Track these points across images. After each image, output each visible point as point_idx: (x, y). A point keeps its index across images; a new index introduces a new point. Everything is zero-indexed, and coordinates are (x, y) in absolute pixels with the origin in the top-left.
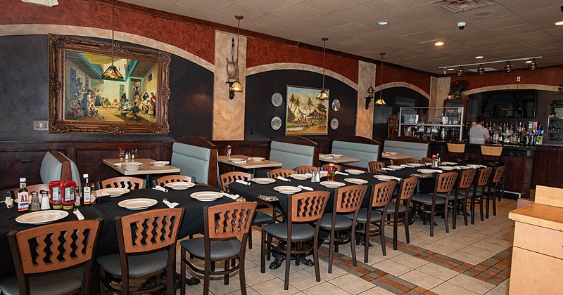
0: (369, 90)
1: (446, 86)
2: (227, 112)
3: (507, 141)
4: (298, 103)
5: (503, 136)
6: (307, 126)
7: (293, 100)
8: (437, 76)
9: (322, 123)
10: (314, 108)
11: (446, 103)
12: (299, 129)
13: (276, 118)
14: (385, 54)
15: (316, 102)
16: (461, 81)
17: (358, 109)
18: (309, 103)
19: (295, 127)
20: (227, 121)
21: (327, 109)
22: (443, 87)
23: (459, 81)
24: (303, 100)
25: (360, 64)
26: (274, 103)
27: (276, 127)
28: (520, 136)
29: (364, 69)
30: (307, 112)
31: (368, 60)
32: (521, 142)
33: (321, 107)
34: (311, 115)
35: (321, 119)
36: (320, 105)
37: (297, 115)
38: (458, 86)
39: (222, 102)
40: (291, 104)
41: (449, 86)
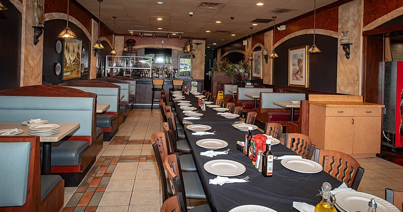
1: (121, 42)
2: (33, 58)
3: (161, 76)
4: (69, 51)
5: (159, 75)
6: (72, 71)
7: (67, 48)
9: (78, 68)
10: (75, 55)
11: (124, 53)
12: (69, 74)
13: (59, 64)
14: (116, 17)
15: (76, 50)
16: (133, 40)
17: (92, 57)
18: (74, 51)
19: (67, 72)
20: (32, 68)
21: (81, 57)
22: (119, 43)
23: (131, 40)
24: (71, 49)
25: (93, 22)
26: (57, 50)
27: (58, 73)
28: (167, 73)
29: (94, 26)
30: (72, 59)
31: (96, 19)
32: (168, 77)
33: (78, 54)
34: (74, 61)
35: (78, 64)
36: (78, 52)
37: (68, 62)
38: (131, 43)
39: (29, 47)
40: (66, 52)
41: (123, 42)
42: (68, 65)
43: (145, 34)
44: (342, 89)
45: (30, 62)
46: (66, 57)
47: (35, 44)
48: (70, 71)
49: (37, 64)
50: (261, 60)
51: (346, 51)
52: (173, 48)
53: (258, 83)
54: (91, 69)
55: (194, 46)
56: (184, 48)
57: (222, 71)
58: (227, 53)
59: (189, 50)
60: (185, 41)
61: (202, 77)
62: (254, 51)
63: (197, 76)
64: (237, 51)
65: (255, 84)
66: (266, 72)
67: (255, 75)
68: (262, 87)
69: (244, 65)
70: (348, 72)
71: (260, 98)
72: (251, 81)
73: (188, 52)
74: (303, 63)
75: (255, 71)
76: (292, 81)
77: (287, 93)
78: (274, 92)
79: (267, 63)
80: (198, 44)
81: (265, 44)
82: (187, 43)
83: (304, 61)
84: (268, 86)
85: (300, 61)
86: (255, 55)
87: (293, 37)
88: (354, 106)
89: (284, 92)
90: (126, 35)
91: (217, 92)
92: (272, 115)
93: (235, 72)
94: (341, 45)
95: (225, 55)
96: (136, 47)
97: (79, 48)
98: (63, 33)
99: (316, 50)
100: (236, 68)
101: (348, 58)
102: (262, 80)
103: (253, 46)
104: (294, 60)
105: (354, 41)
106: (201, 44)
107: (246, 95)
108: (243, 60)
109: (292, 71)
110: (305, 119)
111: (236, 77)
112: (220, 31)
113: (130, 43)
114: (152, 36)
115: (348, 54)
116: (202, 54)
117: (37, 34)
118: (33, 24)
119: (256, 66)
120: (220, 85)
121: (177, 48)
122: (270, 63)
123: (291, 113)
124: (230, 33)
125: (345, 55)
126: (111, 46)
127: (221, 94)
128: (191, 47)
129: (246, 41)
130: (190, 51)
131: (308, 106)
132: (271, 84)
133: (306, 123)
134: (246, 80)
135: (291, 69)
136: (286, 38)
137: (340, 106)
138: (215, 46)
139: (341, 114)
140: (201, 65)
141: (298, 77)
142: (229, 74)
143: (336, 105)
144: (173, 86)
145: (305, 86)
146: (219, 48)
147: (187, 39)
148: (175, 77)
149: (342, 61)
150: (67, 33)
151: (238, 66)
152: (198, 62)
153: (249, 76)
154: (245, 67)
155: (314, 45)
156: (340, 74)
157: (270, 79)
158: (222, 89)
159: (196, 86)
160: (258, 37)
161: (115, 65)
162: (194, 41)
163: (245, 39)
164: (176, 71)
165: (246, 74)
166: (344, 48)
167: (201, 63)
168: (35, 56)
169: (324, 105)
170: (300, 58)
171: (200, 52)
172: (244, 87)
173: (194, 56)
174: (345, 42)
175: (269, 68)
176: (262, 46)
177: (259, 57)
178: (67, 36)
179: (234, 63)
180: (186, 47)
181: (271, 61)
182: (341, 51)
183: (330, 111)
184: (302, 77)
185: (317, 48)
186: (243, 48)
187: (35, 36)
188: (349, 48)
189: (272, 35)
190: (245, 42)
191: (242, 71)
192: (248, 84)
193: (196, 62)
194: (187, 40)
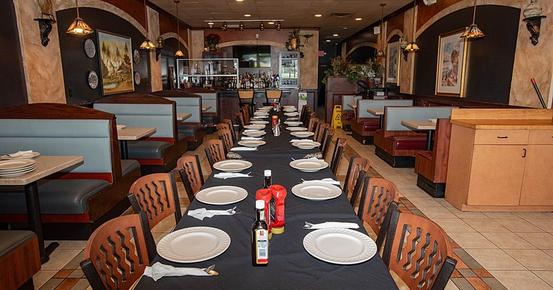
0: (158, 41)
1: (200, 38)
2: (43, 65)
3: (256, 86)
4: (108, 53)
5: (253, 83)
6: (118, 82)
7: (104, 49)
8: (191, 28)
9: (129, 77)
10: (121, 60)
11: (205, 54)
12: (113, 86)
13: (93, 73)
14: (179, 2)
15: (122, 52)
16: (215, 35)
17: (151, 61)
18: (118, 54)
19: (109, 83)
20: (45, 79)
21: (131, 62)
22: (197, 40)
23: (213, 35)
24: (112, 50)
25: (148, 10)
26: (88, 53)
27: (94, 85)
28: (265, 82)
29: (151, 16)
30: (117, 65)
31: (152, 6)
32: (266, 87)
33: (127, 58)
34: (120, 68)
35: (128, 73)
36: (126, 56)
37: (110, 69)
38: (213, 40)
39: (34, 49)
40: (103, 55)
41: (203, 39)
42: (109, 74)
43: (229, 26)
44: (519, 98)
45: (40, 70)
46: (105, 63)
47: (45, 44)
48: (114, 82)
49: (53, 73)
50: (399, 56)
51: (532, 32)
52: (271, 43)
53: (393, 92)
54: (152, 79)
55: (302, 39)
56: (288, 44)
57: (341, 75)
58: (354, 49)
59: (295, 46)
60: (288, 32)
61: (314, 85)
62: (389, 42)
63: (308, 84)
64: (366, 44)
65: (389, 94)
66: (403, 74)
67: (390, 80)
68: (397, 98)
69: (374, 65)
70: (532, 69)
71: (384, 115)
72: (384, 90)
73: (293, 50)
74: (460, 58)
75: (390, 73)
76: (441, 88)
77: (431, 106)
78: (415, 105)
79: (406, 60)
80: (307, 36)
81: (404, 31)
82: (292, 36)
83: (461, 54)
84: (406, 97)
85: (455, 54)
86: (391, 49)
87: (447, 14)
88: (529, 127)
89: (427, 106)
90: (205, 28)
91: (333, 107)
92: (399, 142)
93: (360, 76)
94: (524, 20)
95: (352, 51)
96: (220, 46)
97: (126, 49)
98: (73, 26)
99: (476, 32)
100: (361, 70)
101: (534, 43)
102: (399, 87)
103: (388, 35)
104: (446, 53)
105: (549, 11)
106: (312, 36)
107: (368, 111)
108: (372, 58)
109: (442, 71)
110: (442, 148)
111: (359, 85)
112: (337, 14)
113: (211, 39)
114: (239, 29)
115: (535, 37)
116: (314, 51)
117: (43, 30)
118: (35, 16)
119: (392, 66)
120: (337, 96)
121: (278, 45)
122: (411, 59)
123: (428, 139)
124: (353, 16)
125: (531, 38)
126: (185, 45)
127: (338, 109)
128: (298, 41)
129: (379, 28)
130: (297, 48)
131: (448, 128)
132: (411, 93)
133: (444, 154)
134: (377, 88)
135: (441, 68)
136: (437, 17)
137: (502, 127)
138: (336, 38)
139: (502, 141)
140: (313, 68)
141: (451, 80)
142: (350, 80)
143: (494, 127)
144: (267, 99)
145: (460, 94)
146: (344, 41)
147: (292, 29)
148: (275, 86)
149: (523, 50)
150: (76, 26)
151: (364, 68)
152: (309, 62)
153: (381, 81)
154: (376, 68)
155: (473, 24)
156: (518, 73)
157: (409, 85)
158: (340, 103)
159: (306, 99)
160: (395, 19)
161: (193, 71)
162: (302, 32)
163: (377, 24)
164: (278, 78)
165: (376, 79)
166: (529, 27)
167: (313, 65)
168: (47, 62)
169: (472, 127)
170: (456, 49)
171: (312, 50)
172: (372, 98)
173: (302, 55)
174: (533, 13)
175: (410, 67)
176: (401, 34)
177: (396, 52)
178: (79, 31)
179: (359, 63)
180: (290, 42)
181: (412, 57)
182: (523, 32)
183: (482, 136)
184: (456, 80)
185: (477, 30)
186: (374, 40)
187: (41, 33)
188: (539, 26)
189: (416, 15)
190: (376, 29)
191: (371, 74)
192: (379, 94)
193: (305, 63)
194: (292, 31)
